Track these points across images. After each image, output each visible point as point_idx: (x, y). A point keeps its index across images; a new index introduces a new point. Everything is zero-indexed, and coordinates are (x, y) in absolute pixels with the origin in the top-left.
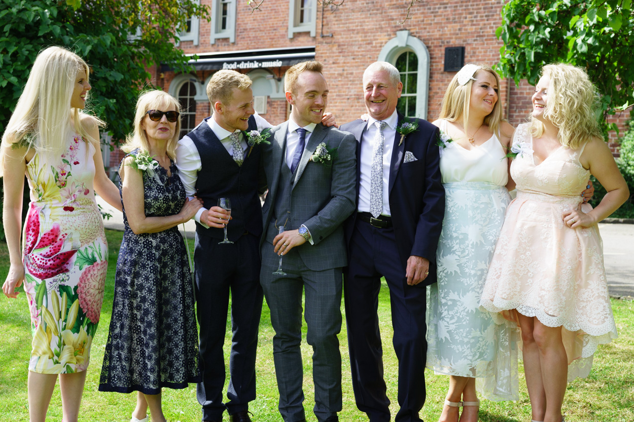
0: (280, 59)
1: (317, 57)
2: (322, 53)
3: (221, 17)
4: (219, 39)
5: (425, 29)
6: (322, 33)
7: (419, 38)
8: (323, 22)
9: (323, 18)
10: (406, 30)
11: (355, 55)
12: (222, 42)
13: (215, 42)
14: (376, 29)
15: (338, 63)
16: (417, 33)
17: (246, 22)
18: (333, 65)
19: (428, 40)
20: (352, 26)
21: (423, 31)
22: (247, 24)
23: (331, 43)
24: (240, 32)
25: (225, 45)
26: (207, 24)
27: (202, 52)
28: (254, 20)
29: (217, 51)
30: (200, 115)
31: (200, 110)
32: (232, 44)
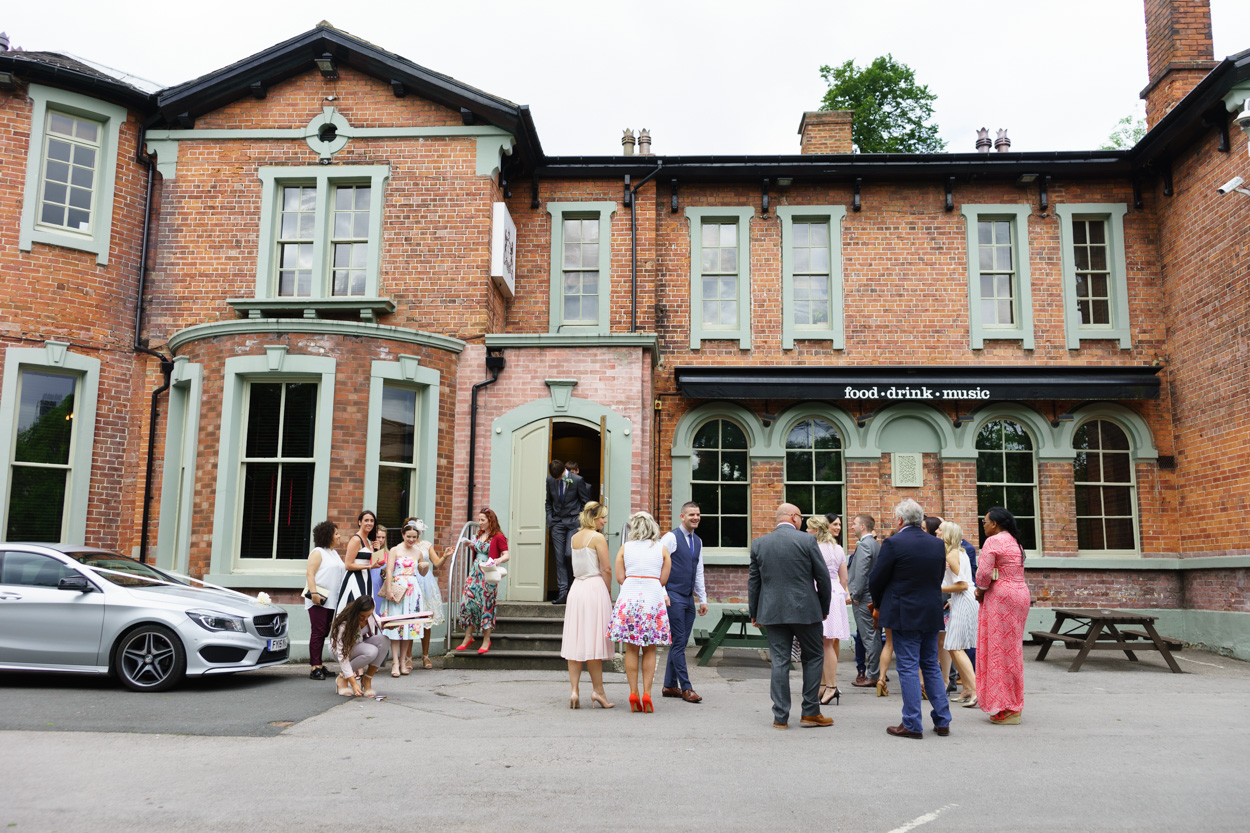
4: (804, 341)
12: (810, 347)
13: (795, 345)
17: (866, 313)
24: (853, 331)
25: (817, 353)
26: (769, 311)
27: (761, 363)
28: (886, 311)
29: (799, 363)
30: (763, 487)
31: (761, 476)
32: (836, 353)
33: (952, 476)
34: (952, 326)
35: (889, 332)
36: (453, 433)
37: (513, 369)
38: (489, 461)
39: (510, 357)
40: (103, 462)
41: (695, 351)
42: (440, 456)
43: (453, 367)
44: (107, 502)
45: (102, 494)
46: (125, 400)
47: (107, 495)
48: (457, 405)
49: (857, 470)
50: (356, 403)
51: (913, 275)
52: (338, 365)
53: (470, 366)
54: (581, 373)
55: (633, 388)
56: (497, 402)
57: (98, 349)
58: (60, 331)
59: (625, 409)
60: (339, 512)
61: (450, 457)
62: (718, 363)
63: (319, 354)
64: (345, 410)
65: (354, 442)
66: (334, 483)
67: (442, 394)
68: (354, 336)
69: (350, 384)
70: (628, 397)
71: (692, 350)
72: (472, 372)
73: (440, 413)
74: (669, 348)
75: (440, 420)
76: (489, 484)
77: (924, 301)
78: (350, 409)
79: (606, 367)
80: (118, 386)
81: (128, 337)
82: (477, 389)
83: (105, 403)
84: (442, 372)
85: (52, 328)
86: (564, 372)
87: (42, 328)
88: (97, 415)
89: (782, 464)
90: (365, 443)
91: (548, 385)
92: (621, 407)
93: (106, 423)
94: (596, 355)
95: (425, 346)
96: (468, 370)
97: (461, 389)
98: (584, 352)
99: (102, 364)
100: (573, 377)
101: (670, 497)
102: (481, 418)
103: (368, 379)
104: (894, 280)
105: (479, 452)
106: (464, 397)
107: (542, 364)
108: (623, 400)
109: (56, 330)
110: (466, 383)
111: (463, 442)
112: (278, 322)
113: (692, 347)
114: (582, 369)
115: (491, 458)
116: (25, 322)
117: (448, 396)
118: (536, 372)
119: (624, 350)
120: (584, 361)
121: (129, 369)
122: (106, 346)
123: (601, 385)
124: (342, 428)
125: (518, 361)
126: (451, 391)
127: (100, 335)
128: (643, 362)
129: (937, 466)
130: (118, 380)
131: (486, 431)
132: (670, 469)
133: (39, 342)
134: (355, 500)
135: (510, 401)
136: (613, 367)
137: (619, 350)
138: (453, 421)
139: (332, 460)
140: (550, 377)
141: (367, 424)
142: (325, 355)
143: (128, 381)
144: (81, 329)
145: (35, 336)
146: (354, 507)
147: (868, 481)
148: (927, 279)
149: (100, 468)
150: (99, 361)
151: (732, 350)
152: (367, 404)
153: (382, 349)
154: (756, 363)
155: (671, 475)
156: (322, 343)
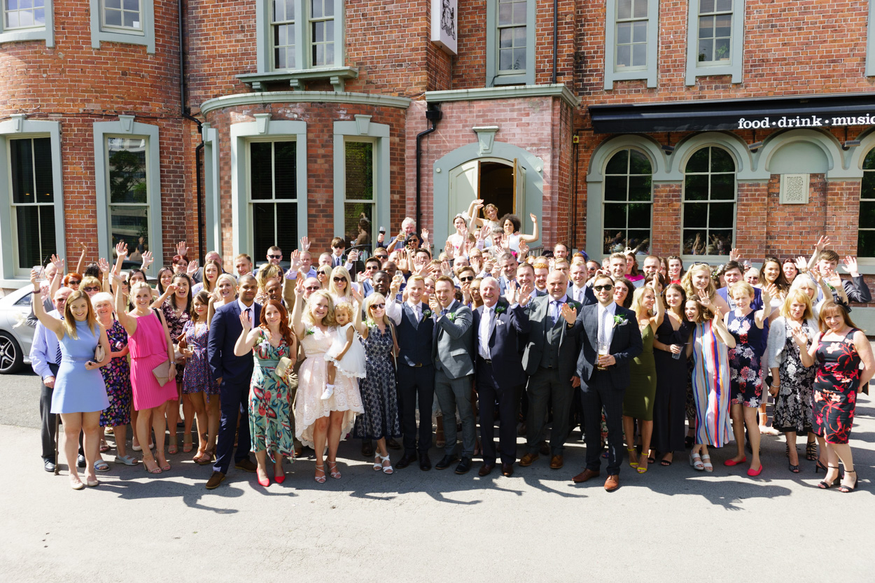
4: (705, 77)
12: (712, 82)
13: (697, 81)
17: (765, 48)
22: (769, 51)
24: (752, 66)
25: (717, 88)
26: (675, 52)
27: (666, 99)
28: (784, 44)
29: (700, 97)
30: (663, 206)
31: (662, 197)
32: (735, 87)
33: (837, 194)
34: (848, 55)
35: (786, 64)
36: (404, 174)
37: (448, 120)
38: (432, 194)
39: (445, 109)
40: (169, 200)
41: (609, 91)
42: (392, 192)
43: (402, 120)
44: (176, 228)
45: (171, 223)
46: (180, 154)
47: (175, 223)
48: (407, 151)
49: (748, 190)
50: (324, 156)
51: (814, 8)
52: (308, 126)
53: (415, 118)
54: (502, 121)
55: (544, 132)
56: (437, 147)
57: (156, 118)
58: (128, 107)
59: (538, 150)
60: (317, 240)
61: (402, 193)
62: (628, 101)
63: (293, 119)
64: (316, 162)
65: (324, 187)
66: (311, 218)
67: (392, 144)
68: (319, 103)
69: (318, 142)
70: (540, 140)
71: (606, 90)
72: (417, 123)
73: (391, 159)
74: (586, 89)
75: (391, 164)
76: (432, 213)
77: (822, 32)
78: (320, 161)
79: (522, 115)
80: (173, 144)
81: (177, 106)
82: (420, 138)
83: (166, 157)
84: (391, 125)
85: (122, 106)
86: (488, 121)
87: (116, 106)
88: (161, 167)
89: (681, 186)
90: (332, 187)
91: (475, 132)
92: (534, 148)
93: (168, 172)
94: (513, 105)
95: (376, 106)
96: (414, 122)
97: (409, 138)
98: (504, 103)
99: (160, 129)
100: (495, 125)
101: (585, 215)
102: (425, 161)
103: (331, 136)
104: (794, 14)
105: (424, 187)
106: (411, 143)
107: (471, 115)
108: (536, 142)
109: (125, 106)
110: (412, 133)
111: (412, 180)
112: (262, 95)
113: (605, 88)
114: (502, 117)
115: (433, 192)
116: (103, 102)
117: (398, 145)
118: (466, 121)
119: (537, 99)
120: (504, 111)
121: (180, 131)
122: (161, 115)
123: (518, 130)
124: (314, 176)
125: (452, 113)
126: (400, 140)
127: (156, 107)
128: (553, 109)
129: (821, 186)
130: (173, 140)
131: (429, 171)
132: (586, 192)
133: (113, 117)
134: (327, 231)
135: (446, 146)
136: (528, 115)
137: (532, 99)
138: (404, 164)
139: (309, 201)
140: (477, 125)
141: (333, 172)
142: (298, 120)
143: (181, 140)
144: (142, 104)
145: (112, 112)
146: (327, 236)
147: (757, 200)
148: (828, 11)
149: (168, 205)
150: (157, 127)
151: (641, 89)
152: (332, 156)
153: (341, 112)
154: (661, 99)
155: (586, 197)
156: (295, 110)
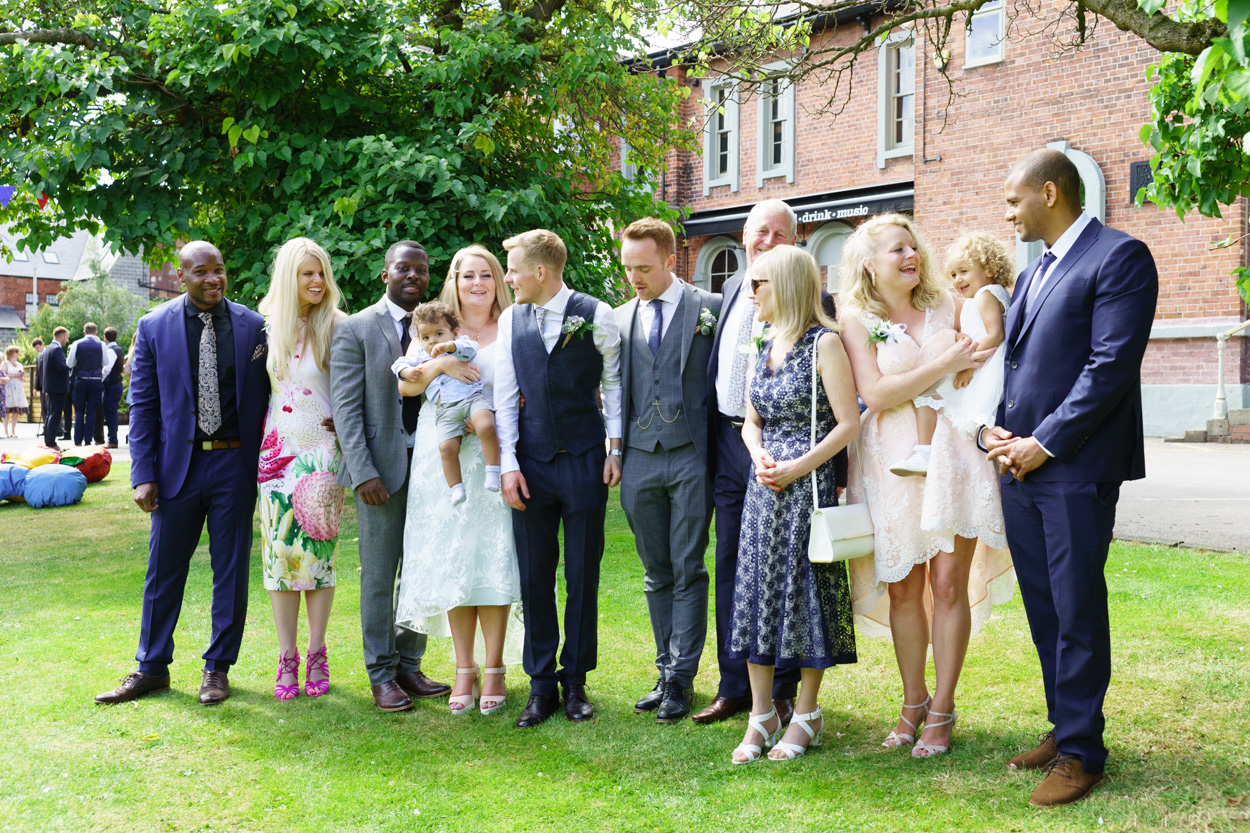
0: (865, 204)
1: (918, 195)
2: (925, 189)
3: (772, 144)
4: (769, 179)
5: (1095, 134)
6: (924, 156)
7: (1085, 150)
8: (924, 139)
9: (924, 132)
10: (1063, 139)
11: (979, 188)
12: (775, 183)
13: (764, 184)
14: (1012, 142)
15: (953, 203)
16: (1080, 142)
17: (810, 149)
18: (943, 207)
19: (1101, 152)
20: (972, 142)
21: (1092, 138)
22: (812, 151)
23: (940, 171)
24: (802, 166)
25: (779, 188)
26: (750, 157)
27: (745, 201)
28: (823, 145)
32: (790, 186)
35: (825, 163)
41: (705, 198)
62: (721, 205)
77: (848, 131)
113: (704, 195)
148: (852, 111)
151: (728, 193)
154: (742, 202)
